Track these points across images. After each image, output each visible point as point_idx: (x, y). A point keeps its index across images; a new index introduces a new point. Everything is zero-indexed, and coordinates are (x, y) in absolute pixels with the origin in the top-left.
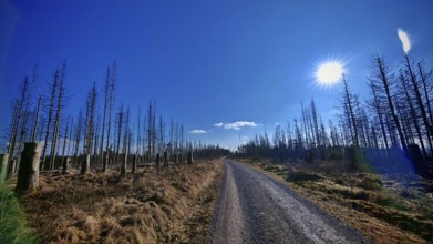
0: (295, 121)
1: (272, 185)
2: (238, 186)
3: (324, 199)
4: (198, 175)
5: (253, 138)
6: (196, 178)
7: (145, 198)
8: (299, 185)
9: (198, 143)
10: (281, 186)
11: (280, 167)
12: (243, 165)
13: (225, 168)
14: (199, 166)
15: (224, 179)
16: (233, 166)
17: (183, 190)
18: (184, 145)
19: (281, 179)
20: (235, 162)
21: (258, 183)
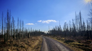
0: (73, 20)
1: (59, 44)
2: (47, 44)
3: (73, 47)
4: (33, 41)
5: (55, 27)
6: (32, 42)
7: (19, 47)
8: (68, 43)
9: (30, 29)
10: (61, 44)
11: (63, 38)
12: (50, 38)
13: (43, 39)
14: (33, 38)
15: (43, 42)
16: (46, 38)
17: (29, 45)
18: (24, 30)
19: (62, 42)
20: (47, 37)
21: (54, 43)
